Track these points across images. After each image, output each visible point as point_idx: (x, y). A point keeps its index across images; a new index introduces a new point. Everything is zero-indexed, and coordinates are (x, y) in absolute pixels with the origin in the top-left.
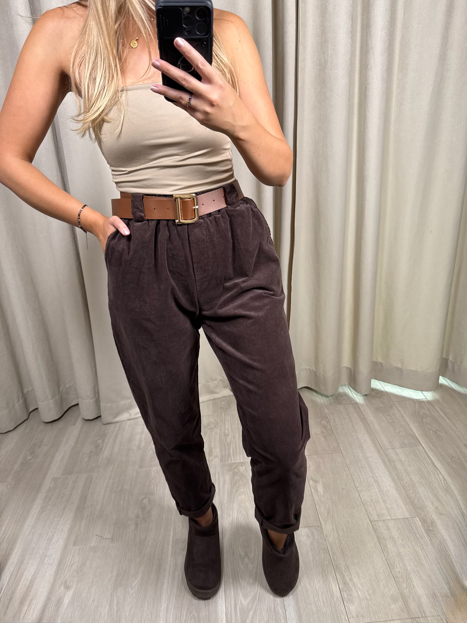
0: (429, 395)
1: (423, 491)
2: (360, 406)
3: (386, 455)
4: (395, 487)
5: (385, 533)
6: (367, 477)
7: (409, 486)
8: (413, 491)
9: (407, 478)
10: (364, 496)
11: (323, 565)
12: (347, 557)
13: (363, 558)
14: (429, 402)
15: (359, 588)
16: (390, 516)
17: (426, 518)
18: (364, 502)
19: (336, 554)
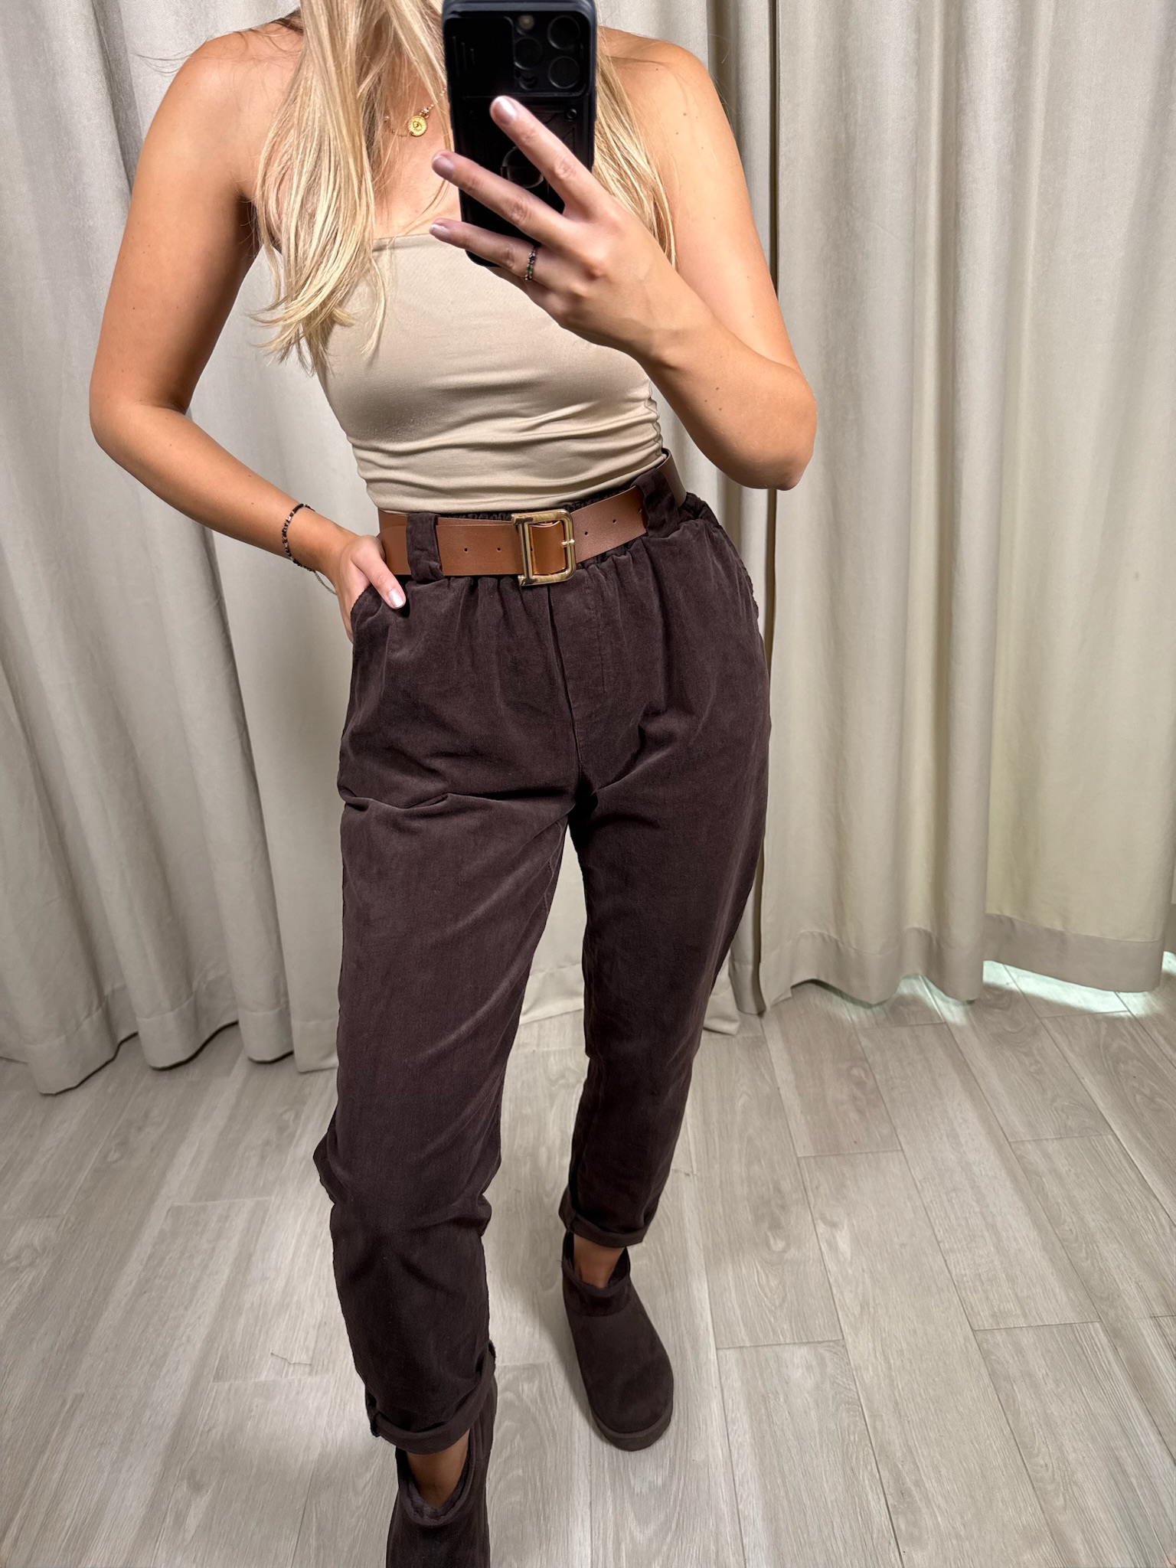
0: (1135, 1000)
1: (1113, 1252)
2: (953, 1030)
3: (1020, 1158)
4: (1040, 1242)
5: (1011, 1361)
6: (968, 1215)
7: (1077, 1240)
8: (1087, 1253)
9: (1072, 1219)
10: (959, 1264)
11: (846, 1443)
12: (909, 1424)
13: (951, 1429)
14: (1135, 1021)
15: (939, 1507)
16: (1025, 1316)
17: (1119, 1325)
18: (958, 1281)
19: (882, 1416)
